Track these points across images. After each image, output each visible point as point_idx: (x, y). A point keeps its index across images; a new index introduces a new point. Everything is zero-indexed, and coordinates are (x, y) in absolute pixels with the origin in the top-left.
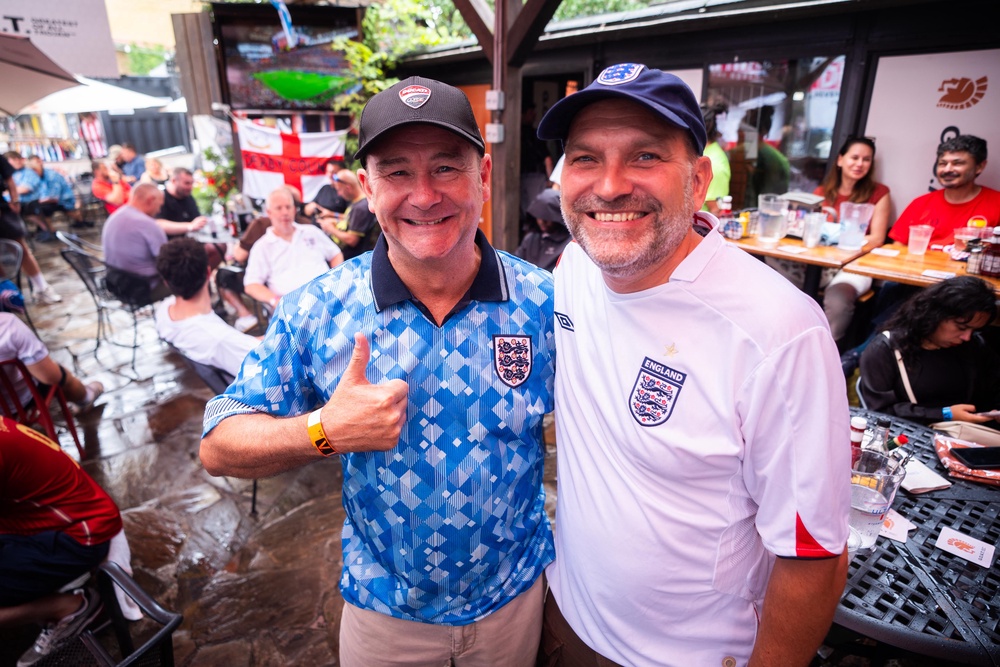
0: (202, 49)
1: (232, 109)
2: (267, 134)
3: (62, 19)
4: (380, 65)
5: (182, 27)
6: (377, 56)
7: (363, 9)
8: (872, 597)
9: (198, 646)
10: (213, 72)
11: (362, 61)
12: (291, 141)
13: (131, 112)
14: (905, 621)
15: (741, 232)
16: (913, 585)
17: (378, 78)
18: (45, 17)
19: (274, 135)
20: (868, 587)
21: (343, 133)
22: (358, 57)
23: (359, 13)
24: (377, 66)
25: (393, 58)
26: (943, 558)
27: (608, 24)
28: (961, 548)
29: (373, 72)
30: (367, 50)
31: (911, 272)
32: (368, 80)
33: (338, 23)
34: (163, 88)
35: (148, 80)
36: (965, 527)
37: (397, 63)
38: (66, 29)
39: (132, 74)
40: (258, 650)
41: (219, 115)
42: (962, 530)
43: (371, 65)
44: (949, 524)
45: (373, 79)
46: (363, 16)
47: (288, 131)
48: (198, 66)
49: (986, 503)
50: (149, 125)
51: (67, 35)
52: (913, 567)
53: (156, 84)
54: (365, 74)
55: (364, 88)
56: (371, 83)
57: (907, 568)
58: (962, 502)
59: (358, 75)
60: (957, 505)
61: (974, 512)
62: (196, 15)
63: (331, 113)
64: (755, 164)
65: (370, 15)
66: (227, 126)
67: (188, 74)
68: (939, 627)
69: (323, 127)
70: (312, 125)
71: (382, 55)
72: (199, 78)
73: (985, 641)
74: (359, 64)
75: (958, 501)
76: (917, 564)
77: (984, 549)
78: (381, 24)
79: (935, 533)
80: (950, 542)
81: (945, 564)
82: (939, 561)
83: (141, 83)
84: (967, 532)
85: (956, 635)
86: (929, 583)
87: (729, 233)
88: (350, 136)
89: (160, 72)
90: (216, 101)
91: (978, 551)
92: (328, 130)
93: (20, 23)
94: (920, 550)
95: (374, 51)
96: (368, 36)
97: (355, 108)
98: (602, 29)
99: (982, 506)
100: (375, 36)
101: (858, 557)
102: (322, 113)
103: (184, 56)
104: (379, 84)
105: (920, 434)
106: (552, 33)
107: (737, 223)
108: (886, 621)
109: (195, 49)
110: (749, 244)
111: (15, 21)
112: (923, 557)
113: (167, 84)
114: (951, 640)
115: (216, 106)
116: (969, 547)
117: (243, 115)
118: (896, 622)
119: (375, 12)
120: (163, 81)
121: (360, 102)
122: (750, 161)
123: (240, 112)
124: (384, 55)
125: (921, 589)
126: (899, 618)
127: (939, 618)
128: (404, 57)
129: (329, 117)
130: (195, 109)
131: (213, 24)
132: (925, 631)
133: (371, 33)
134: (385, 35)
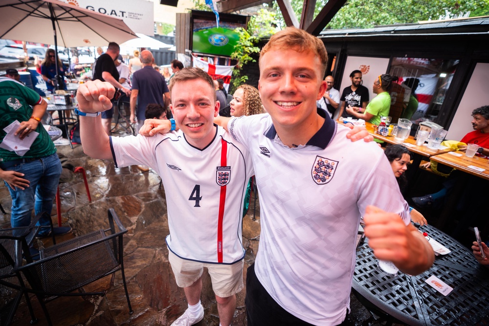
0: (185, 28)
1: (192, 52)
2: (203, 64)
3: (138, 13)
4: (252, 41)
5: (179, 19)
6: (252, 37)
7: (249, 17)
8: (385, 292)
9: (138, 247)
10: (188, 37)
11: (245, 38)
12: (212, 67)
13: (158, 49)
14: (395, 305)
15: (388, 133)
16: (407, 293)
17: (250, 46)
18: (132, 12)
19: (206, 64)
20: (385, 288)
21: (233, 67)
22: (245, 36)
23: (247, 18)
24: (251, 41)
25: (258, 39)
26: (426, 287)
27: (349, 34)
28: (437, 285)
29: (249, 44)
30: (248, 35)
31: (463, 165)
32: (246, 46)
33: (238, 22)
34: (171, 41)
35: (166, 37)
36: (444, 278)
37: (259, 40)
38: (139, 17)
39: (161, 34)
40: (157, 254)
41: (187, 54)
42: (441, 279)
43: (249, 40)
44: (436, 275)
45: (248, 46)
46: (249, 20)
47: (212, 64)
48: (183, 34)
49: (459, 271)
50: (164, 54)
51: (139, 19)
52: (410, 286)
53: (169, 39)
54: (246, 44)
55: (244, 49)
56: (247, 48)
57: (407, 287)
58: (447, 268)
59: (243, 44)
60: (445, 268)
61: (451, 273)
62: (185, 14)
63: (229, 58)
64: (407, 105)
65: (252, 20)
66: (190, 58)
67: (179, 37)
68: (410, 311)
69: (226, 64)
70: (222, 62)
71: (254, 37)
72: (182, 38)
73: (428, 322)
74: (244, 39)
75: (445, 267)
76: (412, 286)
77: (447, 288)
78: (256, 24)
79: (428, 276)
80: (432, 282)
81: (426, 290)
82: (424, 287)
83: (164, 38)
84: (443, 280)
85: (416, 316)
86: (413, 294)
87: (382, 133)
88: (235, 68)
89: (171, 34)
90: (187, 49)
91: (444, 289)
92: (227, 65)
93: (124, 13)
94: (417, 281)
95: (251, 35)
96: (249, 29)
97: (239, 57)
98: (346, 36)
99: (456, 272)
100: (252, 29)
101: (387, 276)
102: (226, 58)
103: (179, 30)
104: (250, 49)
105: (441, 236)
106: (325, 35)
107: (387, 129)
108: (387, 303)
109: (183, 27)
110: (389, 139)
111: (123, 13)
112: (416, 284)
113: (173, 39)
114: (412, 317)
115: (187, 50)
116: (440, 286)
117: (196, 55)
118: (391, 304)
119: (254, 18)
120: (171, 38)
121: (241, 55)
122: (405, 103)
123: (195, 54)
124: (255, 37)
125: (410, 296)
126: (394, 303)
127: (411, 308)
128: (262, 39)
129: (228, 59)
130: (179, 51)
131: (191, 18)
132: (402, 311)
133: (251, 27)
134: (257, 29)
